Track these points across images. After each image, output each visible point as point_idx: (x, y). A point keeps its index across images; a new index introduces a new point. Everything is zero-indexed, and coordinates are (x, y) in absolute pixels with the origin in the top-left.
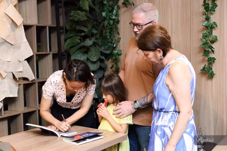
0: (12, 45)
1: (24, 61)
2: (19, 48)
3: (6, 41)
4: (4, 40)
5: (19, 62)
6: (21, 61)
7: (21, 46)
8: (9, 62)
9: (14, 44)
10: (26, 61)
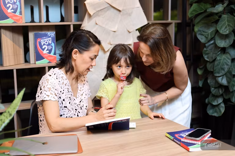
0: (120, 11)
1: (135, 31)
2: (130, 15)
3: (111, 6)
4: (109, 5)
5: (128, 32)
6: (130, 32)
7: (132, 13)
8: (115, 32)
9: (123, 10)
10: (137, 31)
